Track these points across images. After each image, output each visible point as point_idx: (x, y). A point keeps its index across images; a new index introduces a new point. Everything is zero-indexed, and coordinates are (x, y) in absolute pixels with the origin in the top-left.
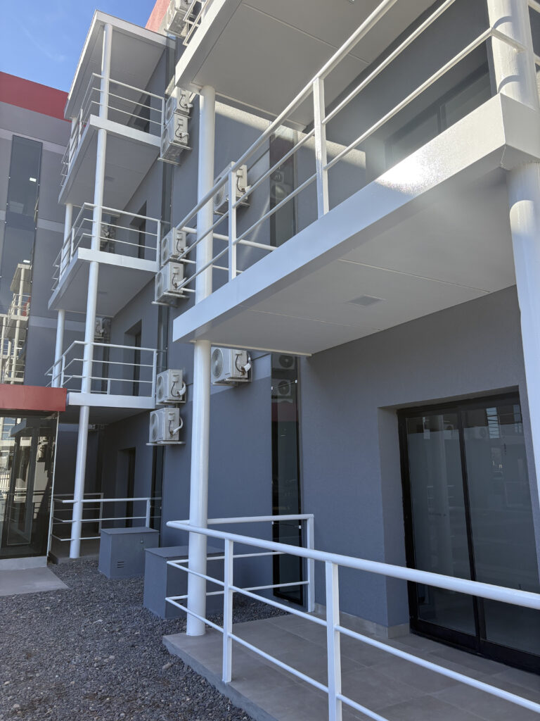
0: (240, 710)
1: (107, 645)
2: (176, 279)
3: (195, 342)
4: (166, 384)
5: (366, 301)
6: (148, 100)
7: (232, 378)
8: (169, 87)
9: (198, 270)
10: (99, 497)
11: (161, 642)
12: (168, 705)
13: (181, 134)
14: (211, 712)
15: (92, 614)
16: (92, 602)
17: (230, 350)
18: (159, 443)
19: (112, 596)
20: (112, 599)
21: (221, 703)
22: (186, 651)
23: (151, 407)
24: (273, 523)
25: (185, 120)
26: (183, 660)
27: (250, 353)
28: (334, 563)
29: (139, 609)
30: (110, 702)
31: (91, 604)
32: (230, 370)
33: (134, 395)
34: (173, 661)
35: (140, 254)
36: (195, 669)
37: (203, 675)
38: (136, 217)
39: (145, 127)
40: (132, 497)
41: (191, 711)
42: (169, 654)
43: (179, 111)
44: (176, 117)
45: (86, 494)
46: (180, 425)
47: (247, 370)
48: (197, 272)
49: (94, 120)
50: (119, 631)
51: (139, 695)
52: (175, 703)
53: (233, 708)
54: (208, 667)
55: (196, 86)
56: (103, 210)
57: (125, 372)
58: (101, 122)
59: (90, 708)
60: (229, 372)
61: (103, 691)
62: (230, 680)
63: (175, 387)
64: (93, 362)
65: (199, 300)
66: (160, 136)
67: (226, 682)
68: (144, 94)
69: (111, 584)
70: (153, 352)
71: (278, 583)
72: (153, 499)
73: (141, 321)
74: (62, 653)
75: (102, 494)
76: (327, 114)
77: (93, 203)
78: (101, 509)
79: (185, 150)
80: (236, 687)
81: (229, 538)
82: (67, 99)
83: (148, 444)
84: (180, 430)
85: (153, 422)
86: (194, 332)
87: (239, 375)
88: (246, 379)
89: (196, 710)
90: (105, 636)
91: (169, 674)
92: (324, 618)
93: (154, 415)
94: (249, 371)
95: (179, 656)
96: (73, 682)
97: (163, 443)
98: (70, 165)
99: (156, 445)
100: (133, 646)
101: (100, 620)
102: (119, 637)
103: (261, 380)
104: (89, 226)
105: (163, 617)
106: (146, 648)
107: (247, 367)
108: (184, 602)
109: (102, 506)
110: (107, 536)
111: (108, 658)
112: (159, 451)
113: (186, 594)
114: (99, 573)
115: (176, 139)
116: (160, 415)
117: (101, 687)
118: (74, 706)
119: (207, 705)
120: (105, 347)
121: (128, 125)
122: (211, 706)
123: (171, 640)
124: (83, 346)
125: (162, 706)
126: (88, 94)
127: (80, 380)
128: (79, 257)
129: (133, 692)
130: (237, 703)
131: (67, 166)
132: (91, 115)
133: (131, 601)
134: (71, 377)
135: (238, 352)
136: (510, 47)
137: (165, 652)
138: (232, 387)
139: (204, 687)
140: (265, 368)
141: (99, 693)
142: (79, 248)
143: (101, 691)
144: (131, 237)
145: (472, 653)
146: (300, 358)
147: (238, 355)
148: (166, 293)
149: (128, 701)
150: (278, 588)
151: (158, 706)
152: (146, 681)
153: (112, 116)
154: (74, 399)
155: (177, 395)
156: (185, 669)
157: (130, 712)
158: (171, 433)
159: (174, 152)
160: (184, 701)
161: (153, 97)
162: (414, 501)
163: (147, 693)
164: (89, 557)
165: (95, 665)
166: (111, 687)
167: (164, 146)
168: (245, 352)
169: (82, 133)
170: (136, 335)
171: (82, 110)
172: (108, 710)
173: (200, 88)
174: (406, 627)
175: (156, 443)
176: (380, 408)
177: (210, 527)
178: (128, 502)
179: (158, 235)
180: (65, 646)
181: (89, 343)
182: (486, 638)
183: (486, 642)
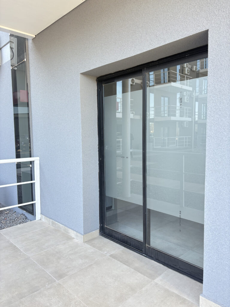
24: (16, 163)
146: (28, 39)
176: (81, 74)
182: (150, 245)
183: (149, 248)
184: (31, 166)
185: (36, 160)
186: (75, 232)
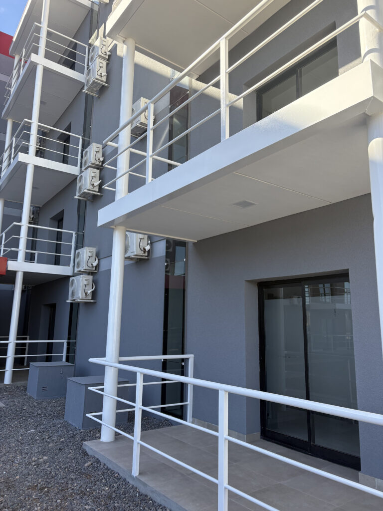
0: (146, 496)
1: (40, 449)
2: (94, 180)
3: (114, 227)
4: (83, 258)
5: (245, 204)
6: (75, 46)
7: (136, 255)
8: (92, 38)
9: (118, 175)
10: (25, 339)
11: (81, 446)
12: (92, 493)
13: (101, 74)
14: (125, 498)
15: (26, 426)
16: (25, 416)
17: (135, 234)
18: (76, 300)
19: (39, 412)
20: (40, 414)
21: (132, 491)
22: (101, 453)
23: (70, 274)
24: (163, 361)
25: (105, 63)
26: (100, 459)
27: (150, 237)
28: (226, 391)
29: (61, 422)
30: (48, 492)
31: (24, 418)
32: (135, 250)
33: (55, 264)
34: (92, 460)
35: (65, 160)
36: (110, 466)
37: (116, 470)
38: (62, 133)
39: (72, 66)
40: (53, 340)
41: (110, 497)
42: (88, 455)
43: (100, 56)
44: (98, 60)
45: (18, 337)
46: (93, 288)
47: (147, 250)
48: (117, 177)
49: (34, 58)
50: (48, 438)
51: (70, 486)
52: (97, 491)
53: (141, 495)
54: (120, 465)
55: (121, 37)
56: (39, 126)
57: (49, 247)
58: (40, 59)
59: (33, 496)
60: (135, 251)
61: (41, 483)
62: (138, 474)
63: (90, 260)
64: (27, 239)
65: (118, 197)
66: (83, 74)
67: (135, 476)
68: (71, 41)
69: (38, 403)
70: (72, 234)
71: (165, 404)
72: (69, 341)
73: (64, 210)
74: (7, 454)
75: (28, 337)
76: (230, 66)
77: (31, 120)
78: (27, 348)
79: (103, 86)
80: (143, 479)
81: (140, 372)
82: (12, 41)
83: (68, 301)
84: (93, 292)
85: (72, 286)
86: (113, 220)
87: (141, 253)
88: (146, 256)
89: (113, 496)
90: (38, 442)
91: (90, 470)
92: (217, 431)
93: (73, 280)
94: (149, 251)
95: (97, 456)
96: (18, 477)
97: (79, 300)
98: (12, 90)
99: (74, 302)
100: (60, 449)
101: (33, 430)
102: (49, 443)
103: (157, 258)
104: (27, 138)
105: (80, 428)
106: (71, 451)
107: (148, 248)
108: (100, 417)
109: (27, 345)
110: (35, 368)
111: (42, 458)
112: (74, 307)
113: (102, 411)
114: (27, 395)
115: (97, 77)
116: (78, 281)
117: (40, 480)
118: (20, 495)
119: (121, 493)
120: (34, 228)
121: (59, 63)
122: (124, 493)
123: (89, 445)
124: (20, 227)
125: (88, 494)
126: (30, 38)
127: (17, 252)
128: (19, 160)
129: (65, 483)
130: (143, 490)
131: (10, 91)
132: (32, 54)
133: (54, 416)
134: (9, 249)
135: (141, 236)
136: (374, 27)
137: (85, 454)
138: (134, 262)
139: (118, 479)
140: (161, 249)
141: (39, 485)
142: (19, 153)
143: (40, 483)
144: (57, 147)
145: (305, 453)
146: (188, 243)
147: (141, 239)
148: (86, 191)
149: (62, 490)
150: (164, 408)
151: (85, 494)
152: (74, 475)
153: (48, 56)
154: (12, 265)
155: (91, 266)
156: (102, 466)
157: (64, 498)
158: (86, 294)
159: (95, 87)
160: (104, 490)
161: (79, 44)
162: (267, 347)
163: (76, 485)
164: (19, 383)
165: (33, 464)
166: (48, 480)
167: (88, 82)
168: (146, 236)
169: (24, 66)
170: (59, 220)
171: (24, 50)
172: (47, 498)
173: (124, 39)
174: (258, 434)
175: (74, 300)
176: (246, 281)
177: (121, 362)
178: (48, 343)
179: (80, 148)
180: (8, 449)
181: (25, 224)
182: (314, 443)
183: (315, 446)
184: (183, 364)
185: (191, 357)
186: (236, 433)
